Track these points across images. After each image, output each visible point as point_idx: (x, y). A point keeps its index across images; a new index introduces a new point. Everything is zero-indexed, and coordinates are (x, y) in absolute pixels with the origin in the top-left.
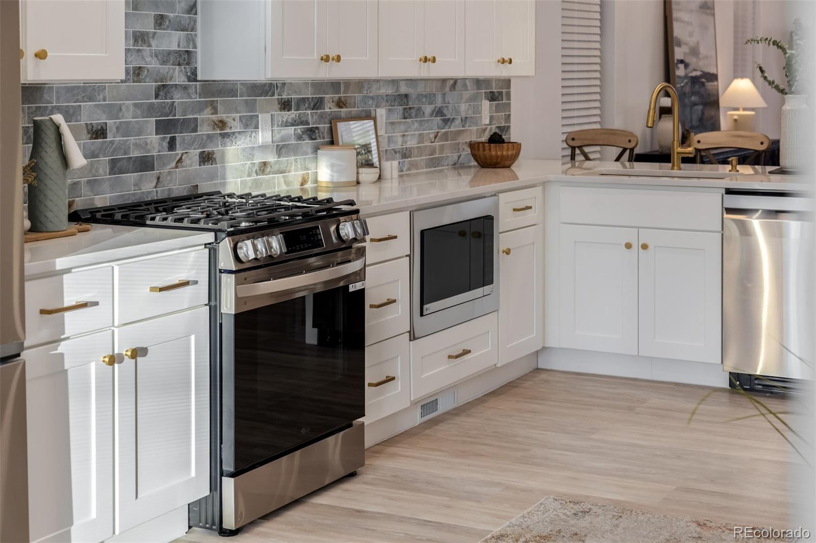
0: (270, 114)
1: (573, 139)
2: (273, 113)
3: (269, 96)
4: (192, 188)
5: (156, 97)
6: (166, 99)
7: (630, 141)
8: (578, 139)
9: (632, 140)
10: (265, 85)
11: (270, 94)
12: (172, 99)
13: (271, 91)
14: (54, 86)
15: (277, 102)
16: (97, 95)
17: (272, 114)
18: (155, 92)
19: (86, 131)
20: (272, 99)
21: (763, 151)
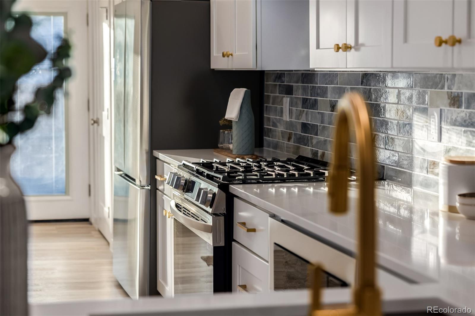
0: (439, 109)
2: (442, 108)
3: (439, 89)
4: (381, 167)
5: (362, 84)
6: (367, 86)
10: (435, 76)
11: (440, 86)
12: (370, 86)
13: (441, 84)
14: (319, 72)
15: (446, 96)
16: (334, 80)
17: (441, 110)
18: (361, 79)
19: (329, 106)
20: (442, 92)
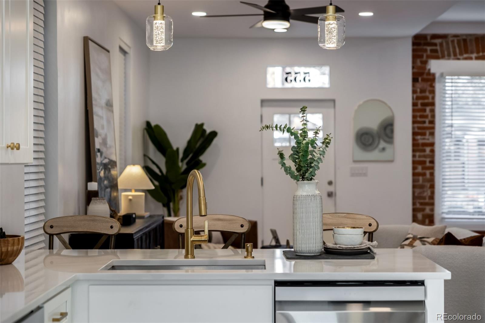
1: (52, 227)
7: (112, 227)
8: (56, 226)
9: (114, 226)
21: (242, 234)
